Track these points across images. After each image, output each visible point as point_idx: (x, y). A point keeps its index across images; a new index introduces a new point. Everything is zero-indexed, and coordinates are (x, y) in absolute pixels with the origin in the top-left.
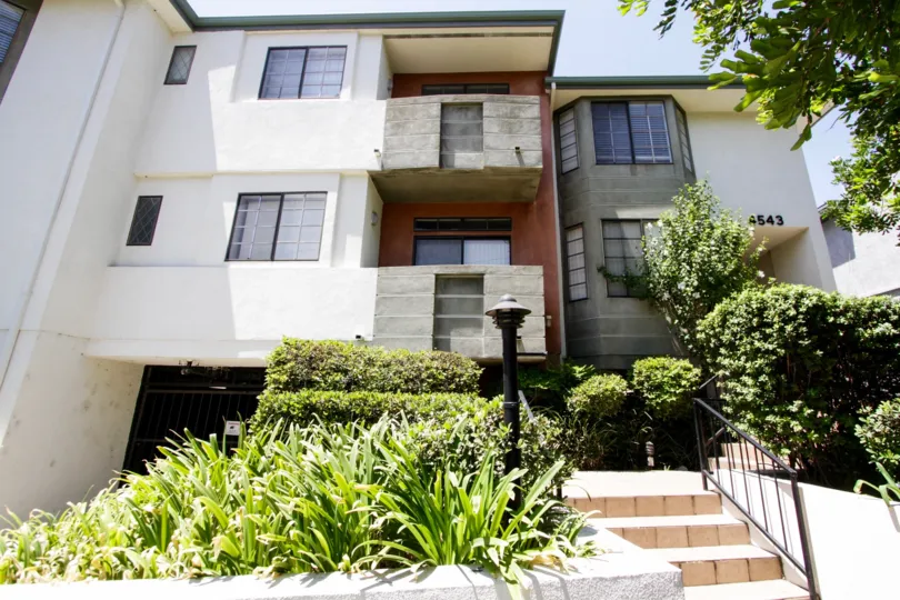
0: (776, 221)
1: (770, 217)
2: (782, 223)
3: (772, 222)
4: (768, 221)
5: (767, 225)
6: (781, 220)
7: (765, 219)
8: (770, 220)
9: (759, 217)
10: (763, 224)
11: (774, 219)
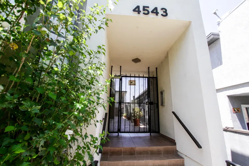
0: (161, 12)
1: (156, 9)
2: (166, 15)
3: (157, 13)
4: (152, 12)
5: (152, 16)
6: (166, 11)
7: (150, 10)
8: (155, 11)
9: (144, 7)
10: (148, 13)
11: (159, 10)
